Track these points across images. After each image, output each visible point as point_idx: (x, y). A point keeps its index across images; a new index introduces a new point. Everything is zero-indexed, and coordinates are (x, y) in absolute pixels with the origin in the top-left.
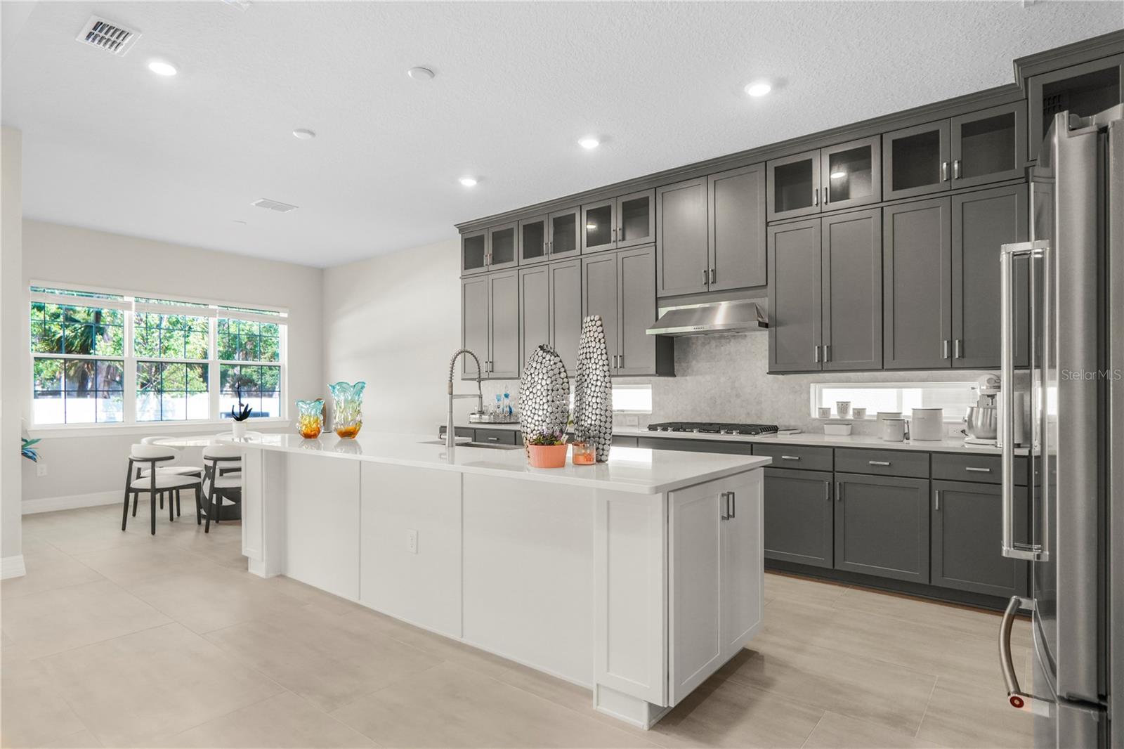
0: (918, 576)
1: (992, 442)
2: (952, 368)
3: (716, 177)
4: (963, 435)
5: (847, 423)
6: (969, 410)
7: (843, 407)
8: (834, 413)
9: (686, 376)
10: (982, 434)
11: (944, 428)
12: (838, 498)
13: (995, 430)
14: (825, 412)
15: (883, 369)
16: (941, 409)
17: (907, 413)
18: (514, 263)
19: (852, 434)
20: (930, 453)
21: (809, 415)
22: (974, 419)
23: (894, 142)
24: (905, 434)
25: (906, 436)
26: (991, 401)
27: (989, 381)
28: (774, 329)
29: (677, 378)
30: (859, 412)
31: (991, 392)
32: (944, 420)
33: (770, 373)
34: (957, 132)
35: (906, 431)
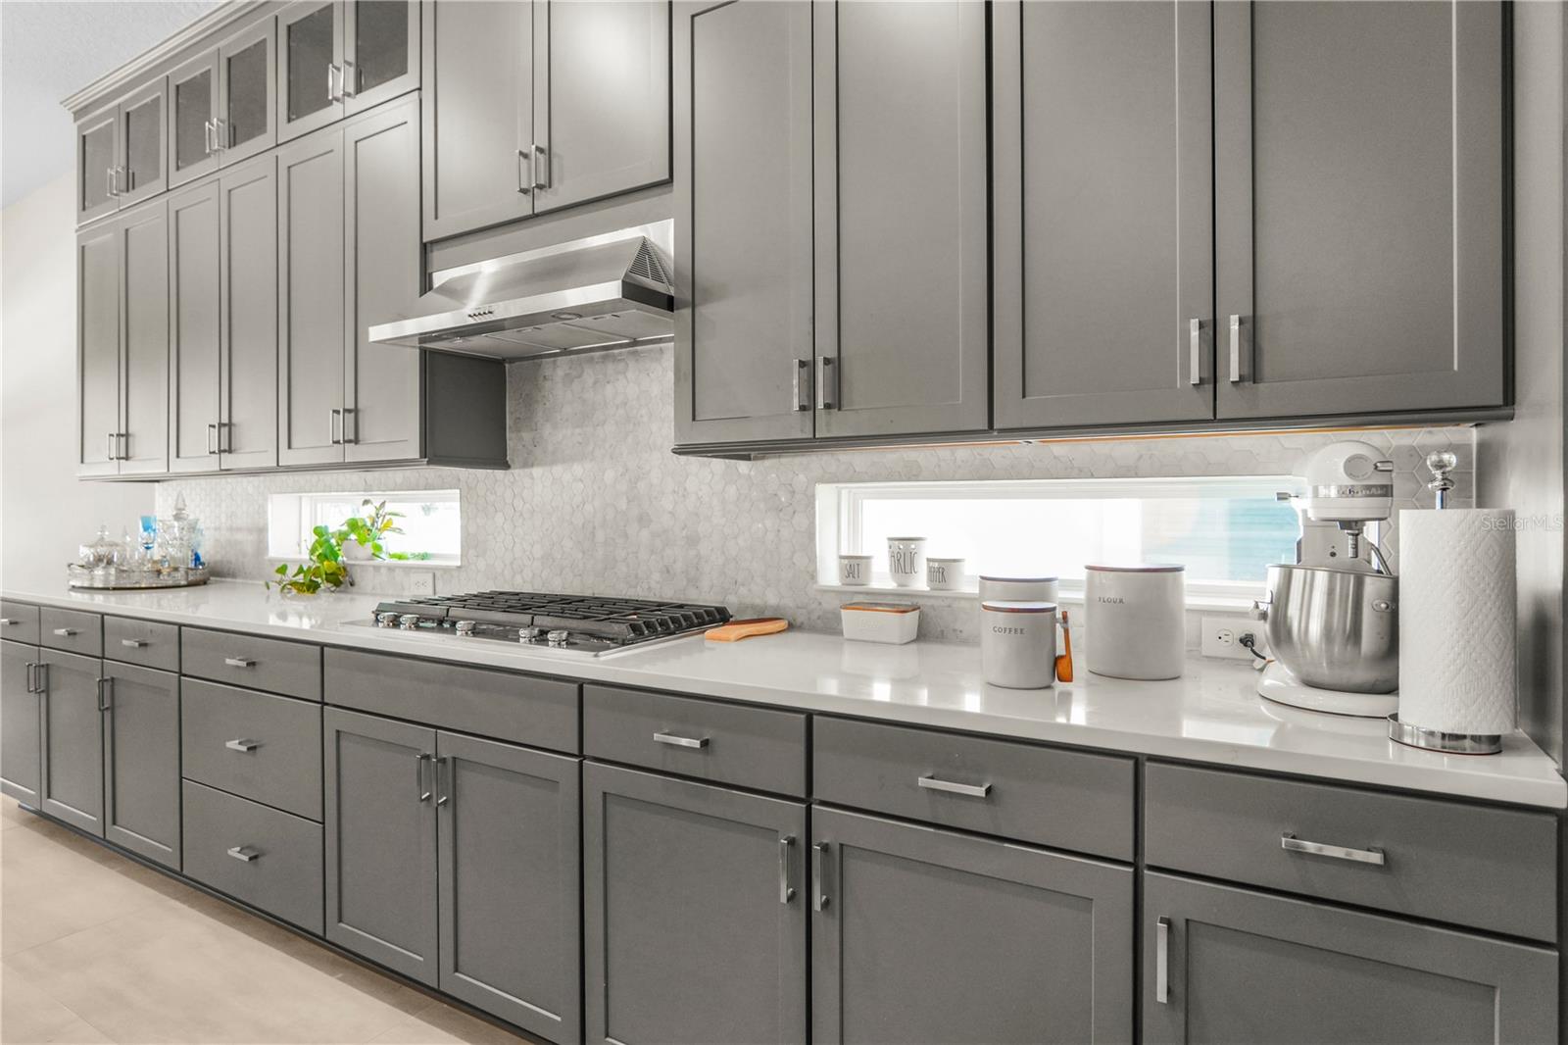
2: (1215, 421)
4: (1247, 654)
5: (911, 605)
6: (1274, 577)
7: (903, 553)
8: (881, 573)
9: (532, 466)
10: (1324, 672)
11: (1187, 624)
14: (856, 569)
15: (990, 431)
16: (1178, 570)
18: (161, 185)
20: (1137, 759)
21: (813, 576)
22: (1293, 609)
24: (1057, 660)
26: (1350, 541)
27: (1352, 465)
28: (687, 312)
29: (515, 473)
30: (942, 571)
31: (1356, 508)
32: (1190, 601)
35: (1061, 651)
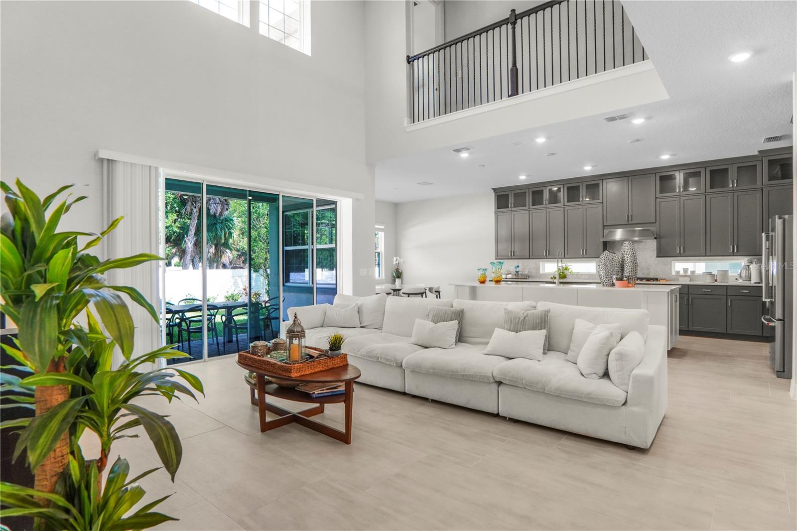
0: (722, 330)
1: (750, 282)
2: (733, 256)
3: (632, 178)
5: (689, 276)
6: (740, 271)
7: (686, 270)
8: (682, 273)
10: (745, 279)
12: (690, 303)
13: (750, 278)
14: (678, 272)
15: (706, 256)
16: (728, 271)
17: (715, 272)
18: (527, 207)
19: (690, 281)
20: (727, 286)
21: (671, 273)
22: (742, 274)
23: (711, 171)
25: (716, 281)
26: (747, 267)
27: (748, 260)
28: (659, 240)
30: (693, 272)
31: (748, 264)
33: (657, 257)
34: (735, 170)
